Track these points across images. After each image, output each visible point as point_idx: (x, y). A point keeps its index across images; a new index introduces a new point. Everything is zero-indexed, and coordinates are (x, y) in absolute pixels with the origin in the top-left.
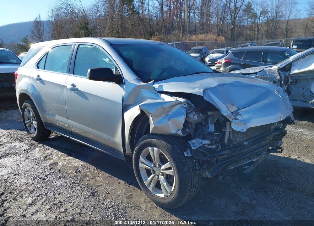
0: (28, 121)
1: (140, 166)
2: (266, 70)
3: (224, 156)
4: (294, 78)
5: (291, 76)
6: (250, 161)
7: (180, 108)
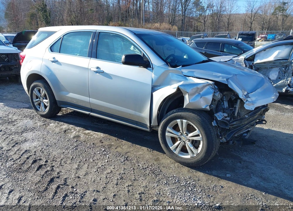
0: (37, 100)
1: (166, 135)
2: (234, 59)
3: (234, 126)
4: (256, 67)
5: (254, 65)
6: (247, 130)
7: (208, 88)
